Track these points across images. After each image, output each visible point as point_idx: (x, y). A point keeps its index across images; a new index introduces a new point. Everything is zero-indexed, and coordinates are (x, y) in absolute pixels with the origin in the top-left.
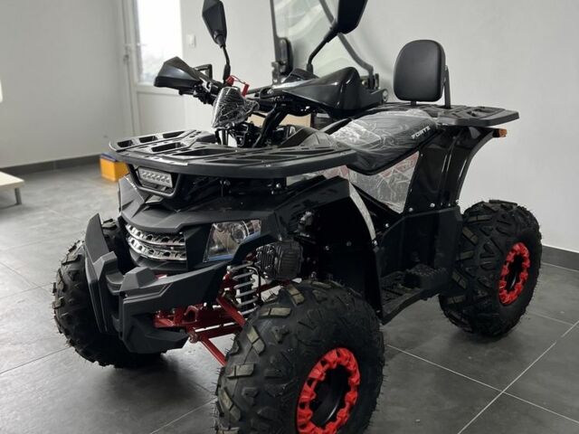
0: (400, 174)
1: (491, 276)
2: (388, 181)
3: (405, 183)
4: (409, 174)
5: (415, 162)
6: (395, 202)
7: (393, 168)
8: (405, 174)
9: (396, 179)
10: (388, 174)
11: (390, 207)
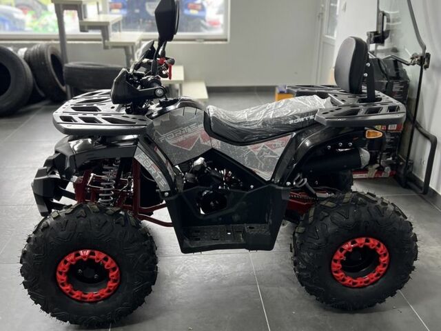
0: (269, 150)
1: (311, 254)
2: (256, 153)
3: (275, 159)
4: (279, 151)
5: (285, 144)
6: (263, 171)
7: (263, 144)
8: (274, 151)
9: (264, 153)
10: (258, 147)
11: (258, 174)
